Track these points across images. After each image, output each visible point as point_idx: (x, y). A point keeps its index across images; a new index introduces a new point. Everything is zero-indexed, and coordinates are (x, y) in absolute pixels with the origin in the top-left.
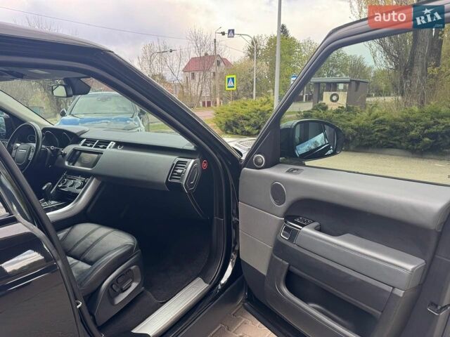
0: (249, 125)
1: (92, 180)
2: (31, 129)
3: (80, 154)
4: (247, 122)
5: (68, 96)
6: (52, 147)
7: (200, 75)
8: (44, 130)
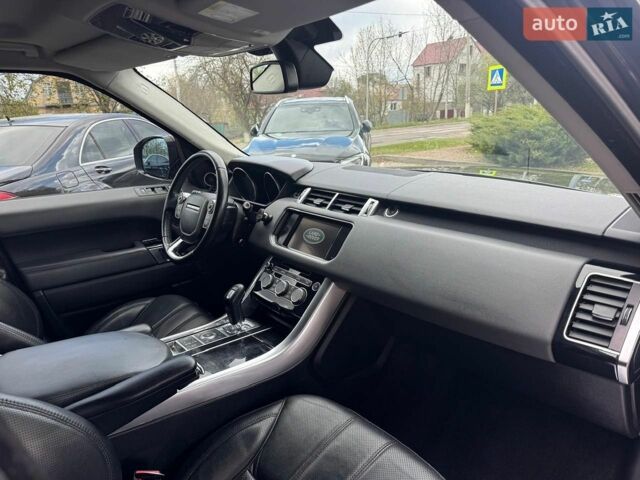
0: (538, 149)
1: (328, 285)
2: (208, 164)
3: (299, 220)
4: (537, 144)
5: (288, 89)
6: (247, 204)
7: (440, 69)
8: (231, 165)
